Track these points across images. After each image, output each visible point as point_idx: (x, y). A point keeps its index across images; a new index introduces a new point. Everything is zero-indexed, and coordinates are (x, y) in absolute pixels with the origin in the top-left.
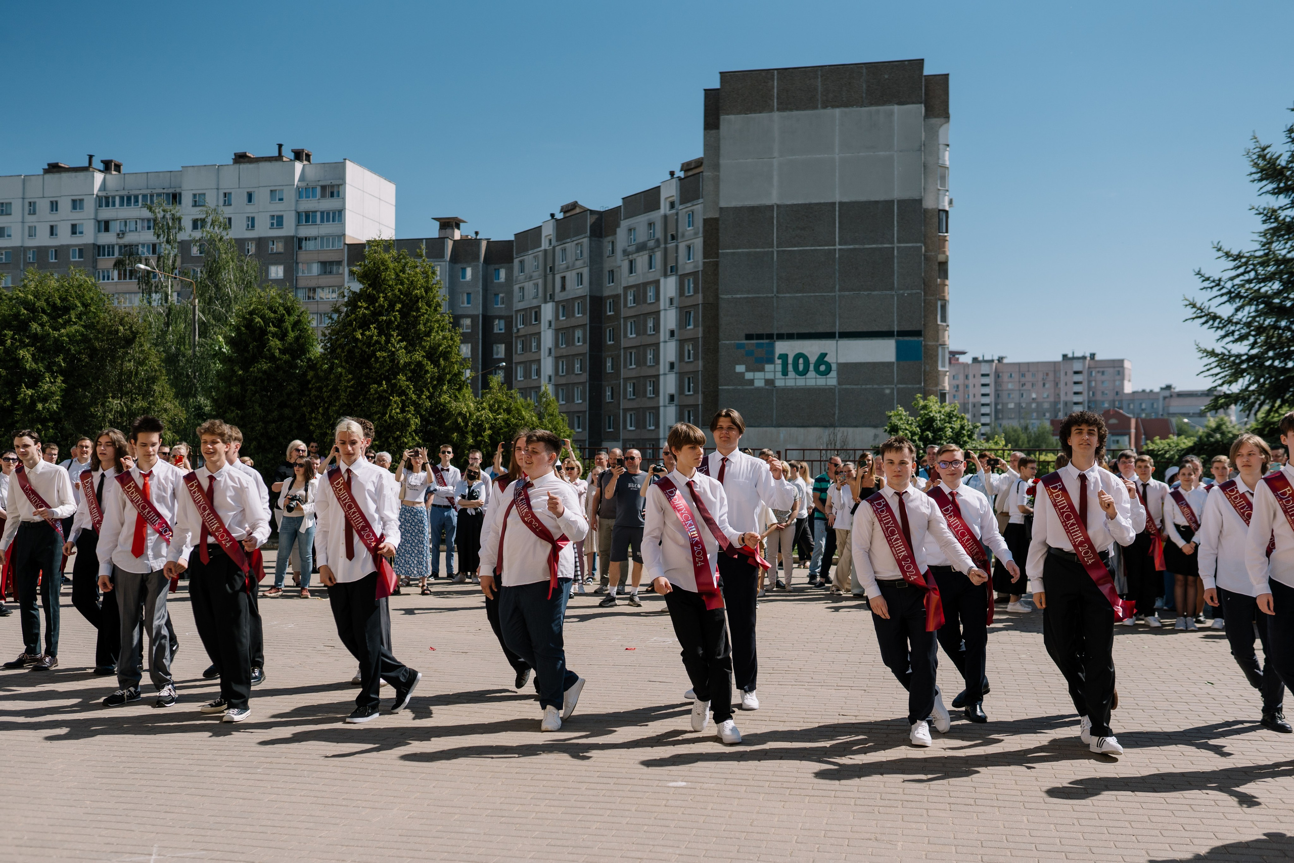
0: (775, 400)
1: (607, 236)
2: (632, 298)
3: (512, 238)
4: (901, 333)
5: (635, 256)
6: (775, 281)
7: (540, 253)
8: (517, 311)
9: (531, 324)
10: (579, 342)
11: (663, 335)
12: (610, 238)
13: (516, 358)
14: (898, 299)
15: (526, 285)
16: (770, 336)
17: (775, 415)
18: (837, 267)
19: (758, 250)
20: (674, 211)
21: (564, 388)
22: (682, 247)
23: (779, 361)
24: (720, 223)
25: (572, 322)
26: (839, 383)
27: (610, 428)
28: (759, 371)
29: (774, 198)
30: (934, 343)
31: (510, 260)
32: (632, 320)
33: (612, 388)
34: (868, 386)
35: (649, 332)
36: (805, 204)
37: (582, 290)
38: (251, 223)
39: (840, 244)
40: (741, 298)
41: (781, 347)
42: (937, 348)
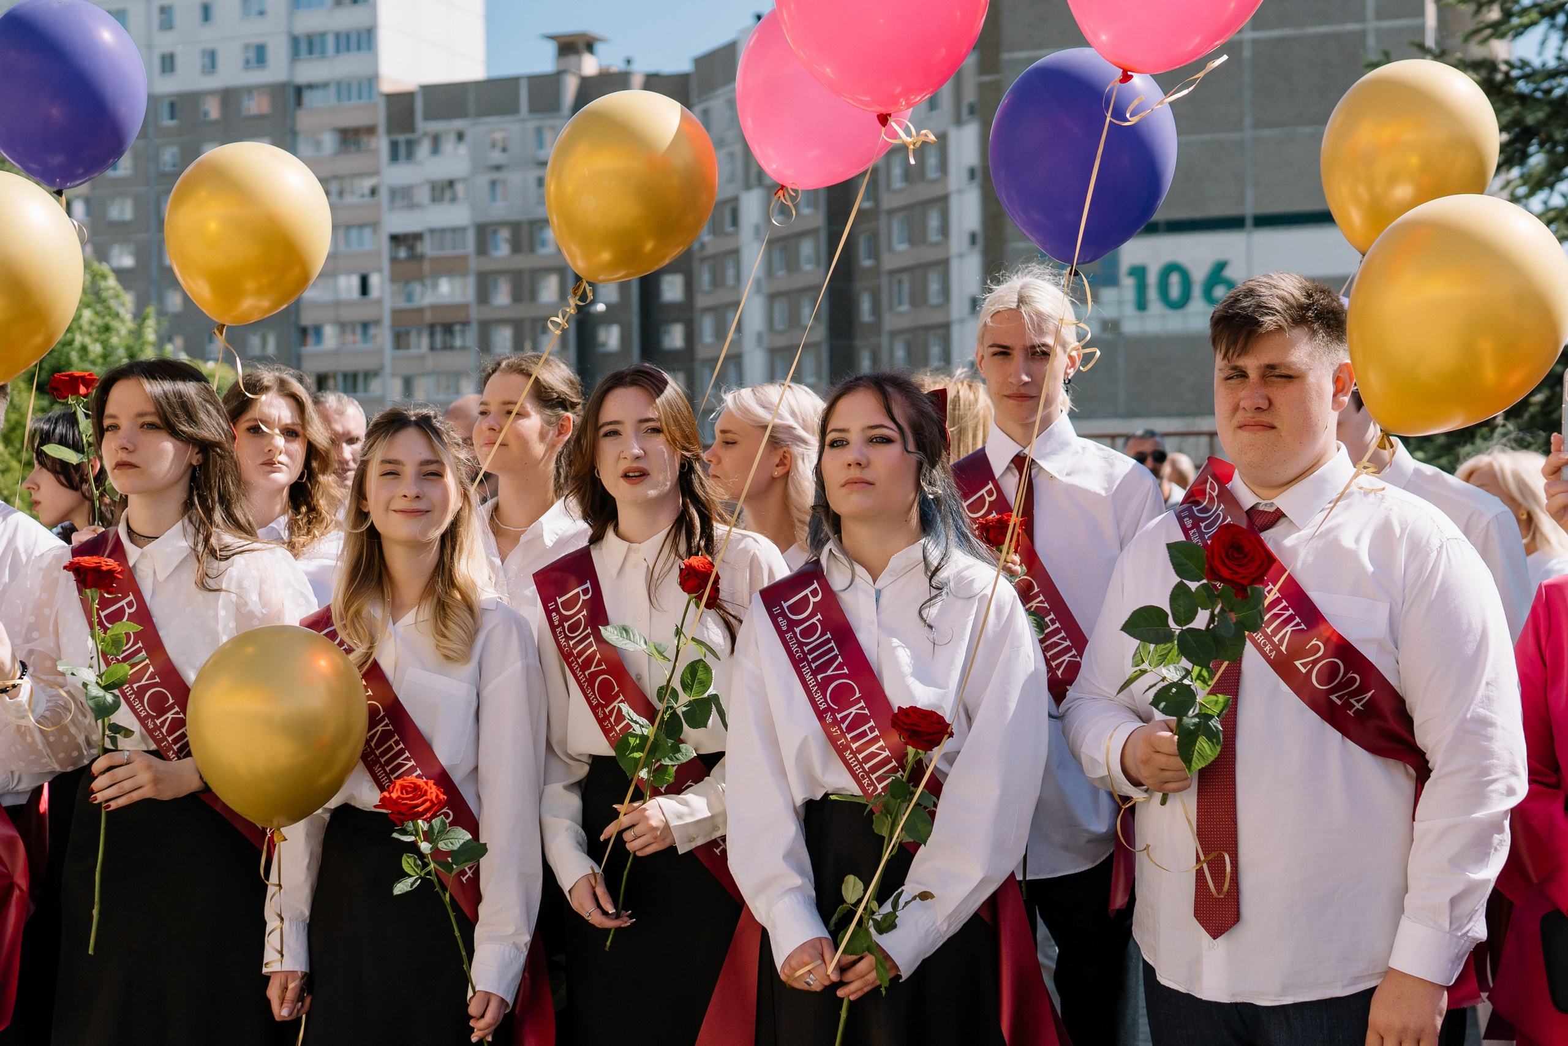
0: (1122, 362)
10: (807, 264)
11: (957, 242)
13: (701, 301)
17: (1124, 393)
23: (1130, 281)
32: (901, 216)
35: (930, 239)
38: (211, 61)
39: (1252, 29)
41: (1133, 251)
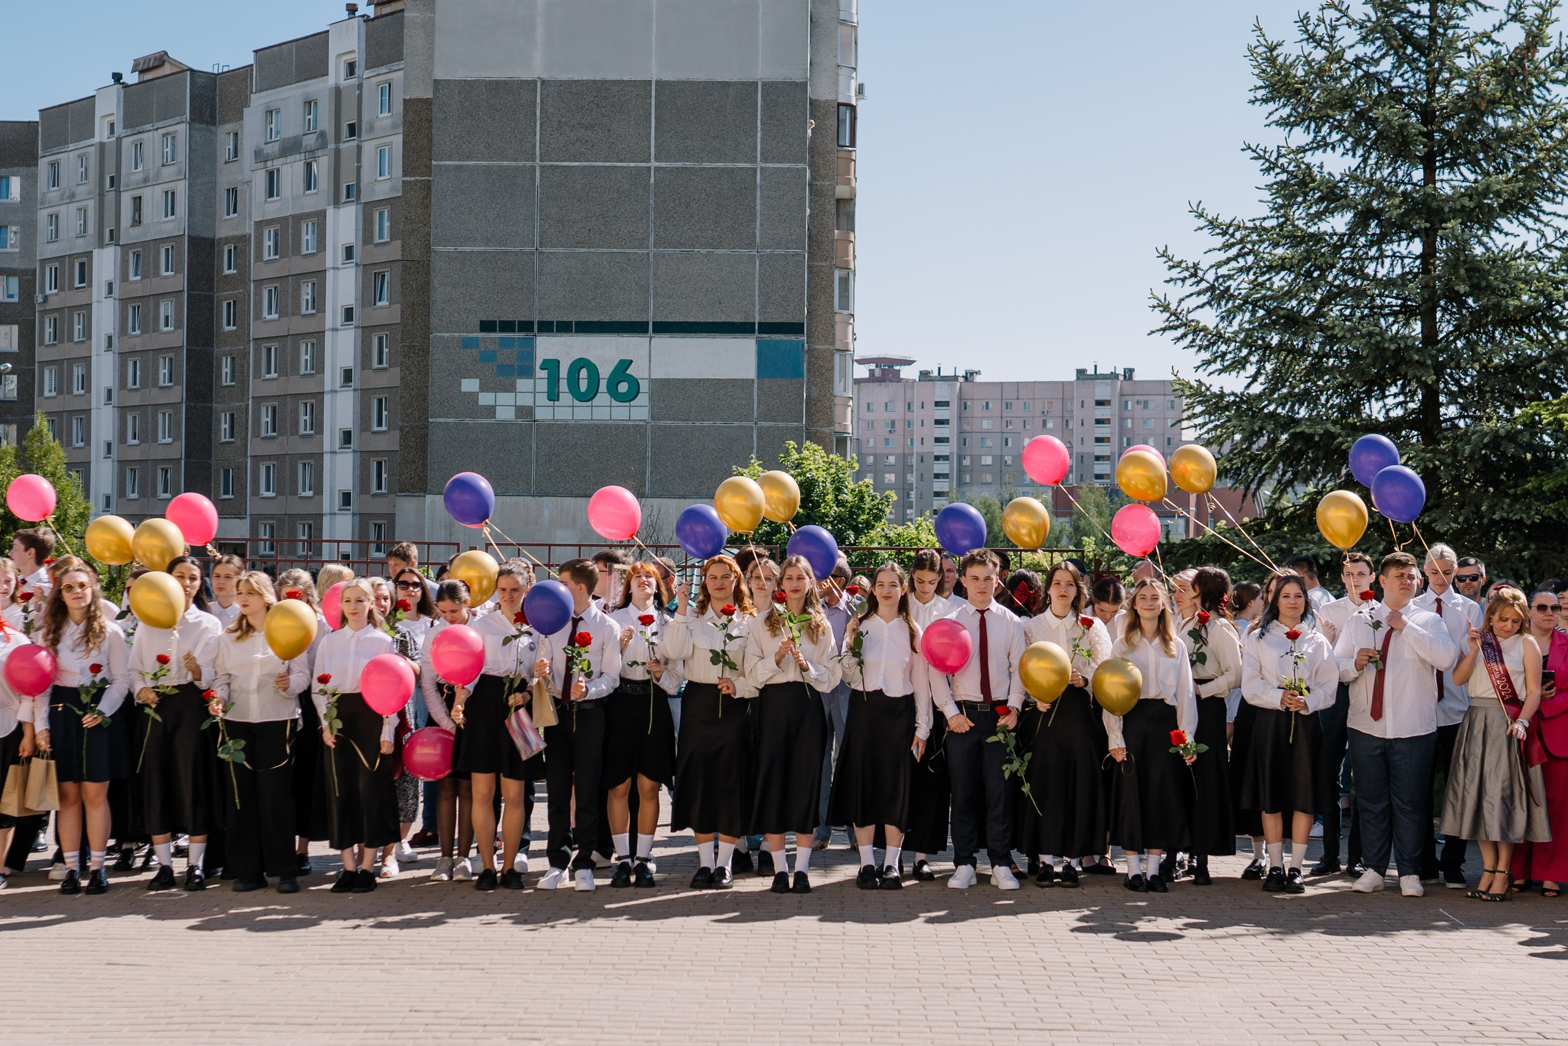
0: (534, 446)
1: (224, 122)
2: (271, 243)
3: (36, 117)
4: (767, 328)
5: (277, 163)
6: (537, 224)
7: (92, 150)
8: (44, 262)
9: (71, 287)
10: (167, 325)
11: (332, 316)
12: (230, 127)
13: (41, 354)
14: (761, 265)
15: (62, 210)
16: (526, 326)
17: (534, 473)
18: (652, 202)
19: (506, 163)
20: (353, 81)
21: (137, 414)
22: (368, 148)
23: (544, 374)
24: (435, 109)
25: (155, 286)
26: (653, 418)
27: (226, 492)
28: (506, 390)
29: (536, 68)
30: (826, 347)
31: (29, 159)
32: (272, 287)
33: (232, 415)
34: (706, 423)
35: (304, 311)
36: (595, 82)
37: (176, 225)
39: (657, 160)
40: (472, 252)
41: (547, 346)
42: (833, 355)
